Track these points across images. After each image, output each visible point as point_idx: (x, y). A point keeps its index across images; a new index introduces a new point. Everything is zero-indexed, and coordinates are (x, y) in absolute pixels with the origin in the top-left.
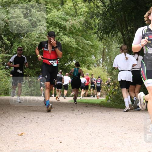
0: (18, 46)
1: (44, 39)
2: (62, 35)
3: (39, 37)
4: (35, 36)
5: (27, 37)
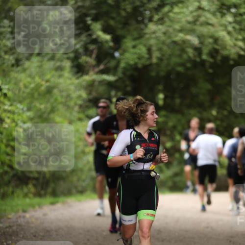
0: (134, 47)
1: (210, 27)
3: (194, 22)
4: (183, 20)
5: (161, 21)
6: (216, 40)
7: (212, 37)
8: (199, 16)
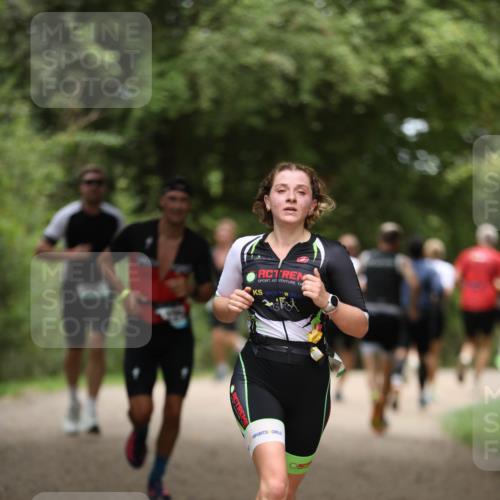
1: (315, 37)
2: (420, 11)
3: (284, 27)
4: (261, 21)
6: (329, 63)
7: (319, 55)
8: (293, 14)
